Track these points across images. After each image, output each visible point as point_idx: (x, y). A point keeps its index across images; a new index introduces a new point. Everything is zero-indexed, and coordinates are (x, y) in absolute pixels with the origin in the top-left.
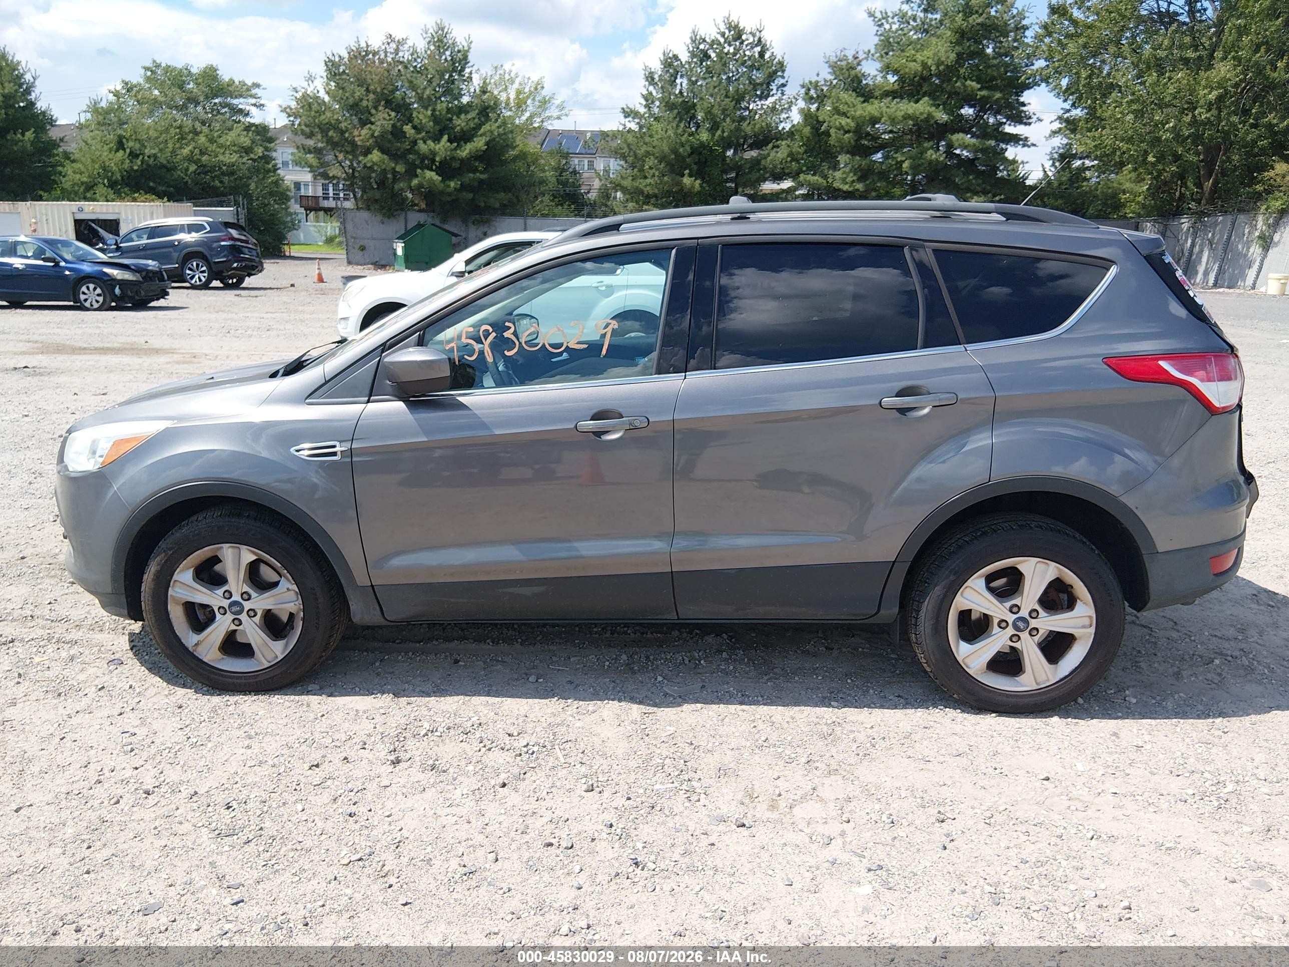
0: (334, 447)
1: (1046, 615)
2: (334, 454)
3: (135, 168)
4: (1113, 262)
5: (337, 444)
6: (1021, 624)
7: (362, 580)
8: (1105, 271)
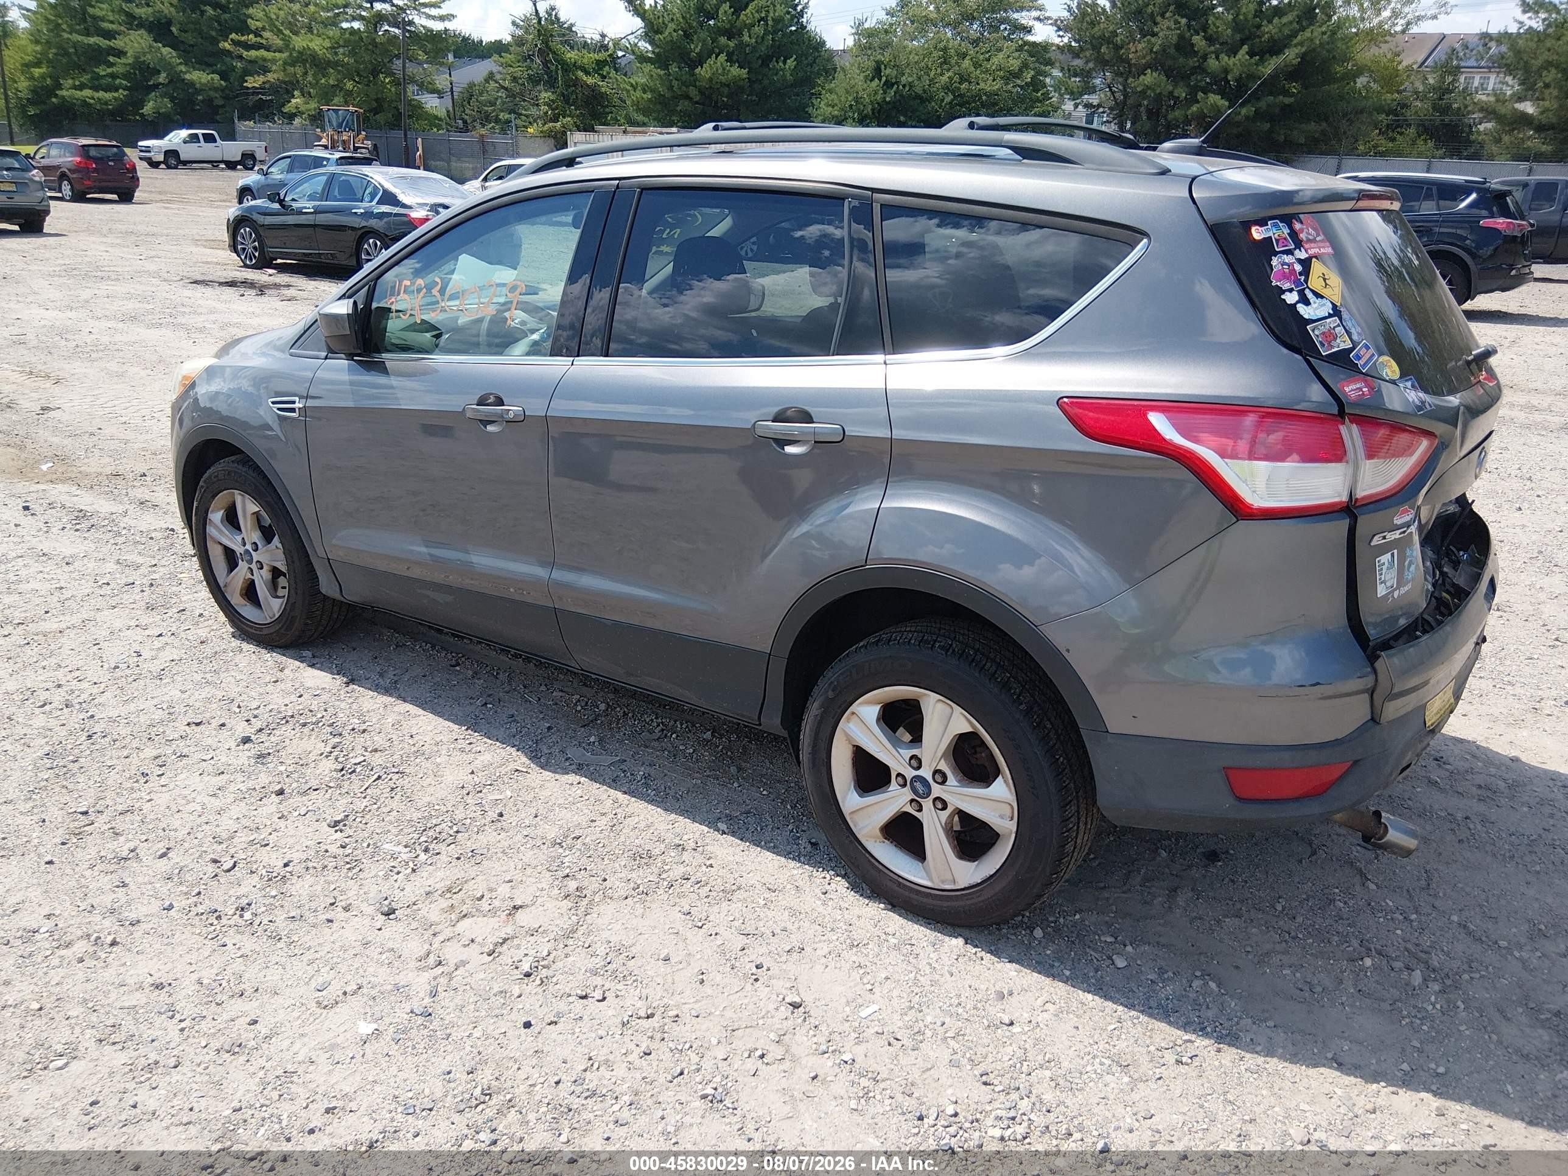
0: (294, 402)
1: (956, 784)
2: (293, 410)
3: (888, 99)
4: (1144, 234)
5: (297, 399)
6: (920, 788)
7: (321, 553)
8: (1128, 248)
